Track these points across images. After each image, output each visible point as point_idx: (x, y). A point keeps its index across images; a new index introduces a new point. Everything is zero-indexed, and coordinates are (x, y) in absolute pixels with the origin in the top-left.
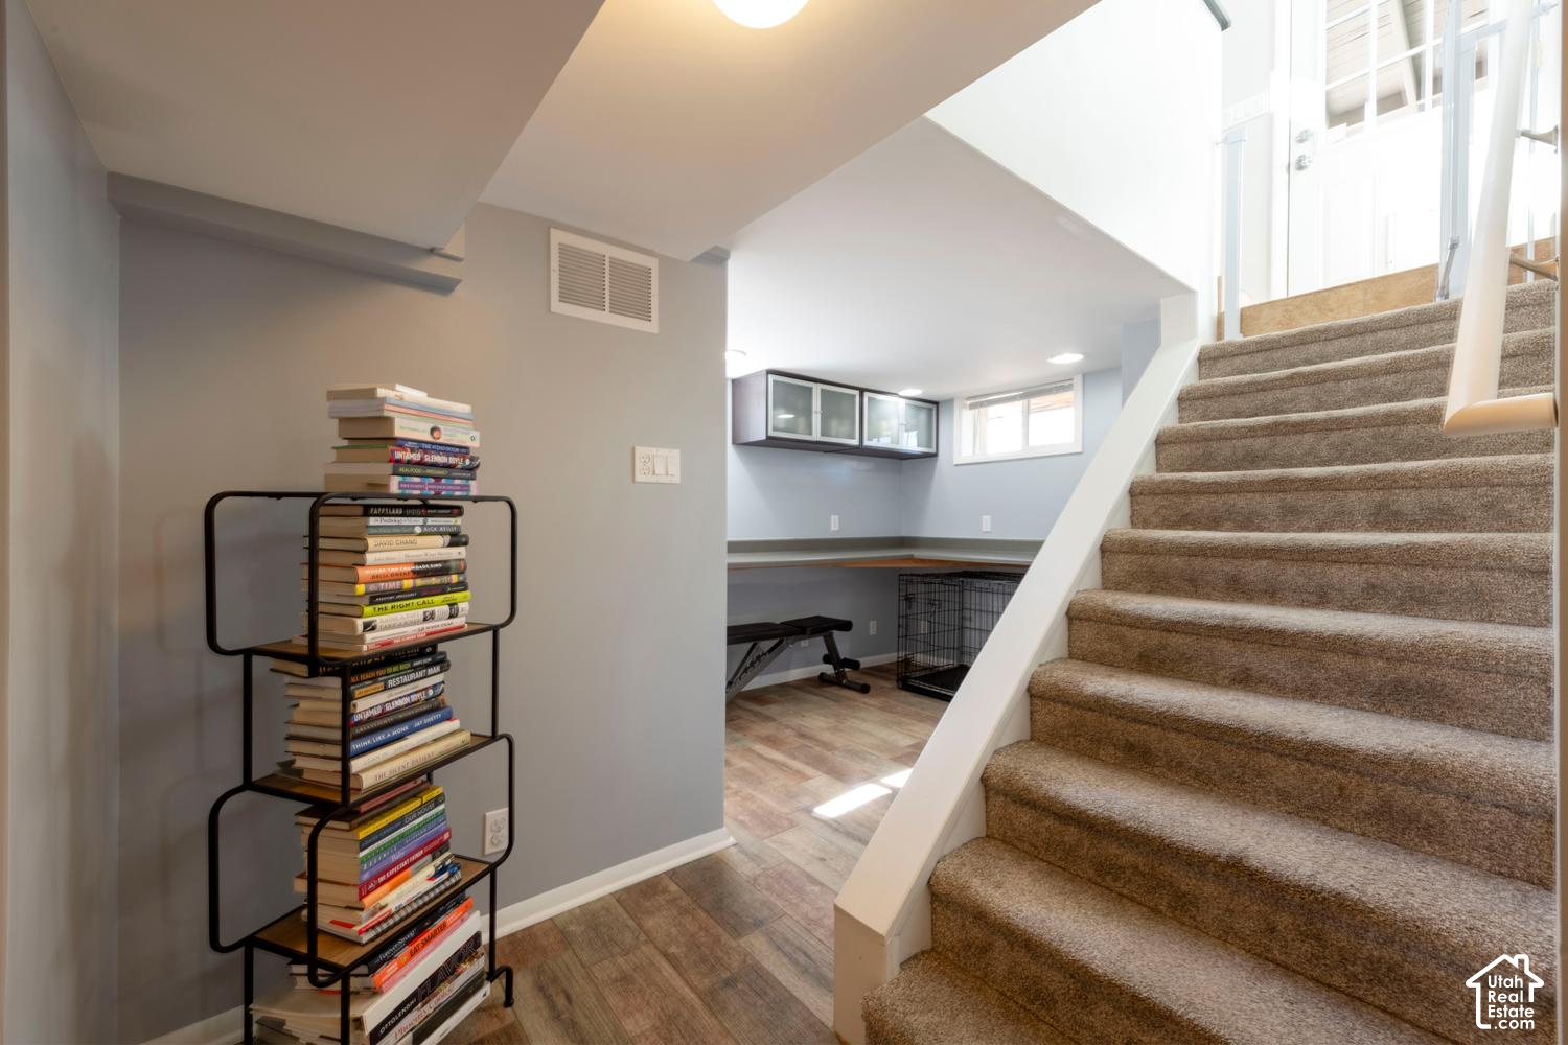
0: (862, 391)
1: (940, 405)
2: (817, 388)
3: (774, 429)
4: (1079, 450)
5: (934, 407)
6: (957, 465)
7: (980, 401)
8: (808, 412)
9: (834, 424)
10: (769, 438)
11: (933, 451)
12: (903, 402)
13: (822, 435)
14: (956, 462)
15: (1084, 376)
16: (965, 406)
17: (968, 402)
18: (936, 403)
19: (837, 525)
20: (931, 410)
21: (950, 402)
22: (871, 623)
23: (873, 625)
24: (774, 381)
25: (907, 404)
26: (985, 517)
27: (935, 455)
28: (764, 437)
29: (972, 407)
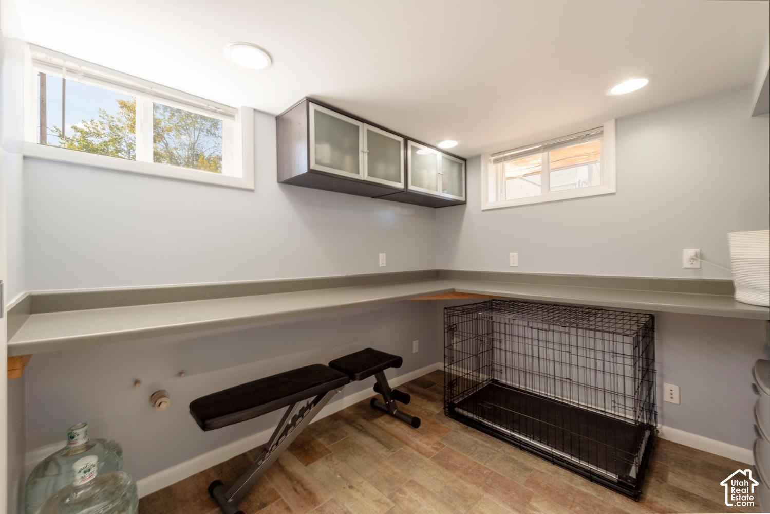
0: (406, 139)
1: (468, 162)
2: (364, 129)
3: (317, 163)
4: (613, 190)
5: (463, 162)
6: (483, 211)
7: (501, 156)
8: (355, 151)
9: (381, 168)
10: (311, 171)
11: (463, 199)
12: (440, 155)
13: (369, 175)
14: (483, 208)
15: (616, 121)
16: (490, 161)
17: (493, 158)
18: (465, 160)
19: (385, 262)
20: (461, 165)
21: (478, 158)
22: (414, 342)
23: (415, 344)
24: (316, 111)
25: (443, 157)
26: (511, 254)
27: (464, 203)
28: (304, 170)
29: (496, 161)
